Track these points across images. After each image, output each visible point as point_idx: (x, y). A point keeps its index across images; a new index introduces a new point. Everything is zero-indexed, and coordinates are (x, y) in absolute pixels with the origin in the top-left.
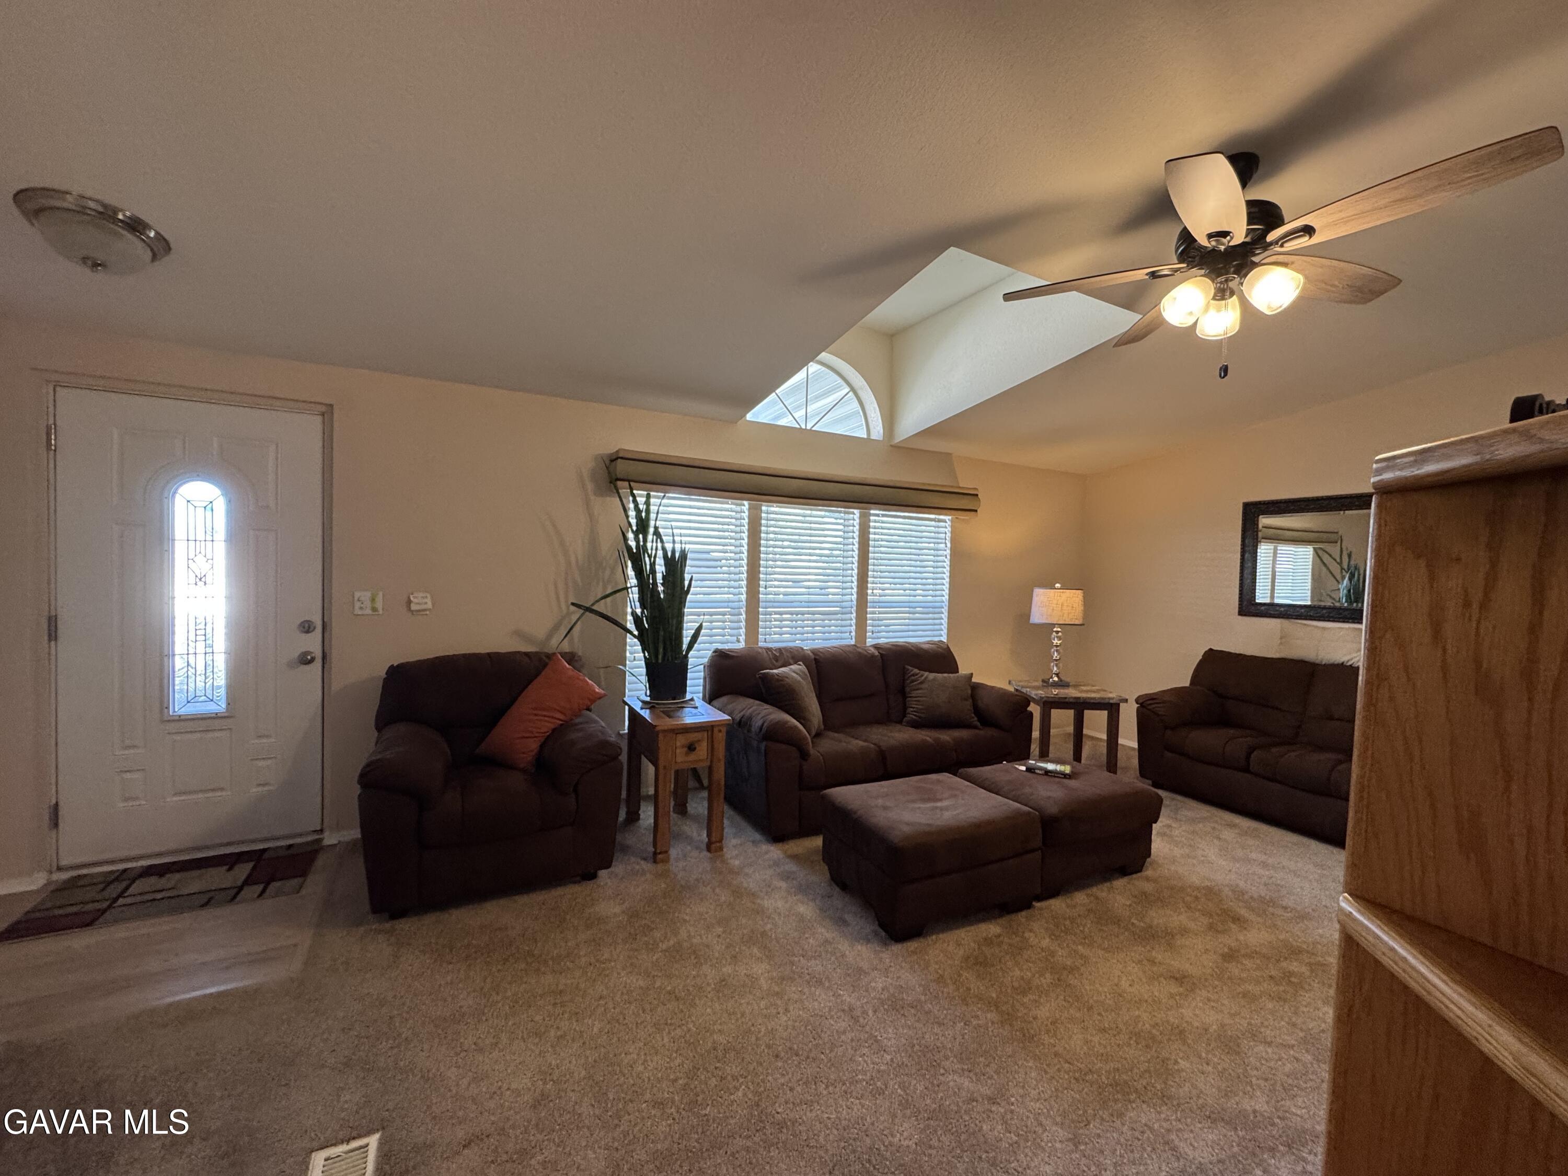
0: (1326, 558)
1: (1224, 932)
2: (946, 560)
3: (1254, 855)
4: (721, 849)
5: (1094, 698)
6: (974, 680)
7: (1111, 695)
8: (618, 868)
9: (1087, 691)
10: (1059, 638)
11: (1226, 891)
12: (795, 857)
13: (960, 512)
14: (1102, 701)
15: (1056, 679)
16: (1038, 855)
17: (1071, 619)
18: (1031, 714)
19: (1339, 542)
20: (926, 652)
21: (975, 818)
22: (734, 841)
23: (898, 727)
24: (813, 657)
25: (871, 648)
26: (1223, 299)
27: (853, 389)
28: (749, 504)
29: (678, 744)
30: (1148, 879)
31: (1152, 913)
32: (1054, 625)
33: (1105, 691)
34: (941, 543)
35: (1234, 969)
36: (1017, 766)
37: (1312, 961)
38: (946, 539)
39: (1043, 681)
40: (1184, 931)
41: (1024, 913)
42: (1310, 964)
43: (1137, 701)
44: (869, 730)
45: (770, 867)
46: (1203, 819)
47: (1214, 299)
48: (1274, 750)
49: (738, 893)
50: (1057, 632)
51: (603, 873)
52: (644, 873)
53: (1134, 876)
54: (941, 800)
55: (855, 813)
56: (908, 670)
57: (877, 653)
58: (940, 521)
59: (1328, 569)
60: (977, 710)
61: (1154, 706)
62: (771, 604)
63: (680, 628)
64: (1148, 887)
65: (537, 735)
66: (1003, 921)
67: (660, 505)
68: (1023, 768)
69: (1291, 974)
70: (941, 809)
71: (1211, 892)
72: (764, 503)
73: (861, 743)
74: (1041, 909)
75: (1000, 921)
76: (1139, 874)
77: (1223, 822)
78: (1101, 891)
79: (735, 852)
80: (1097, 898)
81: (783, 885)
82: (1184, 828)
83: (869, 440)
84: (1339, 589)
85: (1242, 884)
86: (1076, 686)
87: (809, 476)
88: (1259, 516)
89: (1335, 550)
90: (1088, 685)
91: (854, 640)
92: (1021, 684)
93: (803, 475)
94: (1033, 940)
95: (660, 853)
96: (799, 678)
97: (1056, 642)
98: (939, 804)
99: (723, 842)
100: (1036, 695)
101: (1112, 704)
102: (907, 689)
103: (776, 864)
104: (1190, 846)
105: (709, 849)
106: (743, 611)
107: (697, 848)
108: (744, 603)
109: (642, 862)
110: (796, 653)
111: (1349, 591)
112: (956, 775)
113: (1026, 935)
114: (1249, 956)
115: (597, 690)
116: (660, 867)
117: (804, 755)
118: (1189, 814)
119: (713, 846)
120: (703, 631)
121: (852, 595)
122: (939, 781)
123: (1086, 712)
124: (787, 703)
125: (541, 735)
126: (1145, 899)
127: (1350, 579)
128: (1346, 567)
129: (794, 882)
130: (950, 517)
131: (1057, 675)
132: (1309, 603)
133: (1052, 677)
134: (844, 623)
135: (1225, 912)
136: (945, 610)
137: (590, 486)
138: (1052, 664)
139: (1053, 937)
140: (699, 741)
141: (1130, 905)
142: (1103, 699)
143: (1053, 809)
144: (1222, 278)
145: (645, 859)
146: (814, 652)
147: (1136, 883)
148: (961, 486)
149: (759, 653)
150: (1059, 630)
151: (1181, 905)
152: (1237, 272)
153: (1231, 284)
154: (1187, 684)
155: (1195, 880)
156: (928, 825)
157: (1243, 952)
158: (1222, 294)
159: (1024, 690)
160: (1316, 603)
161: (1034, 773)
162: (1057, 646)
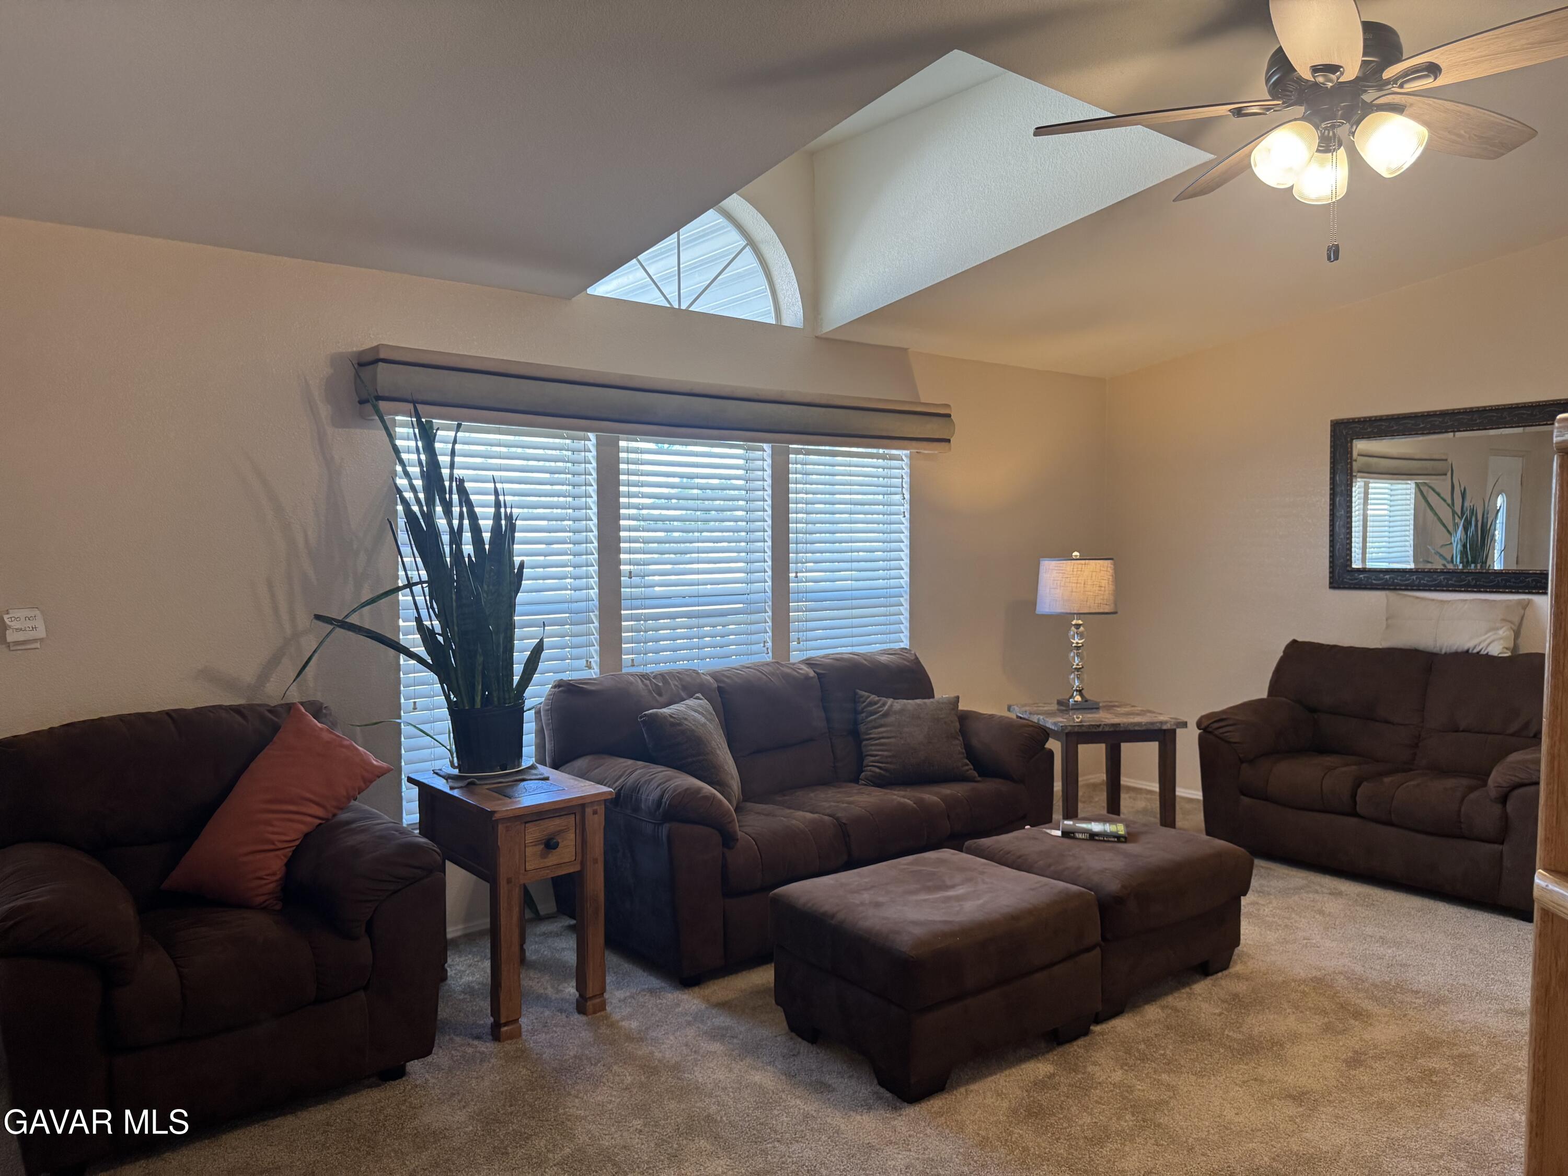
0: (1432, 498)
1: (1344, 1031)
2: (903, 520)
3: (1369, 930)
4: (602, 1007)
5: (1139, 724)
6: (961, 707)
7: (1161, 718)
8: (439, 1056)
9: (1128, 714)
10: (1081, 635)
11: (1341, 980)
12: (724, 1006)
13: (925, 444)
14: (1152, 727)
15: (1078, 698)
16: (1098, 951)
17: (1099, 605)
18: (1051, 754)
19: (1449, 474)
20: (885, 667)
21: (1008, 906)
22: (620, 994)
23: (855, 788)
24: (715, 685)
25: (803, 667)
26: (1327, 150)
27: (751, 243)
28: (597, 438)
29: (529, 839)
30: (1238, 977)
31: (1251, 1020)
32: (1072, 615)
33: (1150, 712)
34: (896, 494)
35: (1362, 1076)
36: (1048, 831)
37: (1455, 1052)
38: (903, 487)
39: (1060, 703)
40: (1295, 1037)
41: (1081, 1042)
42: (1452, 1057)
43: (1199, 725)
44: (812, 795)
45: (689, 1024)
46: (1297, 890)
47: (1318, 151)
48: (1387, 780)
49: (650, 1069)
50: (1077, 626)
51: (414, 1066)
52: (484, 1058)
53: (1220, 974)
54: (953, 887)
55: (833, 916)
56: (862, 697)
57: (812, 674)
58: (892, 458)
59: (1436, 514)
60: (971, 753)
61: (1221, 731)
62: (639, 602)
63: (510, 649)
64: (1241, 987)
65: (280, 845)
66: (1054, 1056)
67: (455, 442)
68: (1059, 833)
69: (1433, 1072)
70: (958, 898)
71: (1321, 984)
72: (621, 436)
73: (809, 815)
74: (1102, 1034)
75: (1050, 1056)
76: (1225, 973)
77: (1325, 891)
78: (1177, 1000)
79: (627, 1011)
80: (1176, 1010)
81: (716, 1047)
82: (1275, 903)
83: (778, 329)
84: (1451, 543)
85: (1358, 969)
86: (1109, 708)
87: (697, 390)
88: (1352, 440)
89: (1442, 484)
90: (1126, 705)
91: (770, 654)
92: (1027, 708)
93: (687, 389)
94: (1100, 1076)
95: (506, 1024)
96: (703, 720)
97: (1076, 641)
98: (951, 893)
99: (606, 995)
100: (1055, 724)
101: (1165, 730)
102: (862, 728)
103: (698, 1018)
104: (1286, 926)
105: (581, 1008)
106: (594, 616)
107: (561, 1011)
108: (596, 602)
109: (476, 1042)
110: (688, 679)
111: (1464, 546)
112: (961, 851)
113: (1090, 1069)
114: (1379, 1057)
115: (375, 763)
116: (508, 1046)
117: (728, 839)
118: (1280, 884)
119: (590, 1004)
120: (545, 654)
121: (765, 581)
122: (942, 862)
123: (1125, 747)
124: (690, 760)
125: (286, 845)
126: (1237, 1003)
127: (1466, 529)
128: (1458, 509)
129: (735, 1041)
130: (908, 452)
131: (1080, 692)
132: (1411, 566)
133: (1072, 696)
134: (754, 627)
135: (1343, 1007)
136: (905, 601)
137: (325, 411)
138: (1072, 676)
139: (1126, 1068)
140: (560, 832)
141: (1220, 1014)
142: (1152, 724)
143: (1114, 886)
144: (1328, 124)
145: (478, 1037)
146: (715, 676)
147: (1223, 982)
148: (923, 401)
149: (631, 683)
150: (1080, 622)
151: (1285, 1005)
152: (1347, 117)
153: (1338, 131)
154: (1264, 695)
155: (1300, 972)
156: (946, 922)
157: (1371, 1053)
158: (1327, 145)
159: (1035, 719)
160: (1421, 566)
161: (1074, 838)
162: (1078, 648)
